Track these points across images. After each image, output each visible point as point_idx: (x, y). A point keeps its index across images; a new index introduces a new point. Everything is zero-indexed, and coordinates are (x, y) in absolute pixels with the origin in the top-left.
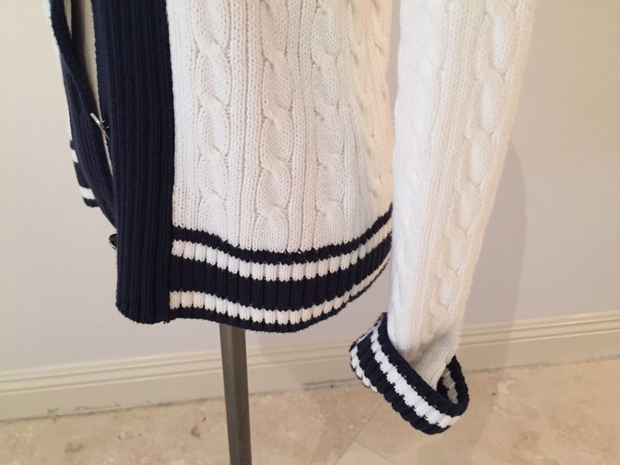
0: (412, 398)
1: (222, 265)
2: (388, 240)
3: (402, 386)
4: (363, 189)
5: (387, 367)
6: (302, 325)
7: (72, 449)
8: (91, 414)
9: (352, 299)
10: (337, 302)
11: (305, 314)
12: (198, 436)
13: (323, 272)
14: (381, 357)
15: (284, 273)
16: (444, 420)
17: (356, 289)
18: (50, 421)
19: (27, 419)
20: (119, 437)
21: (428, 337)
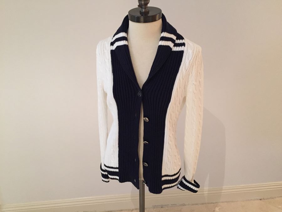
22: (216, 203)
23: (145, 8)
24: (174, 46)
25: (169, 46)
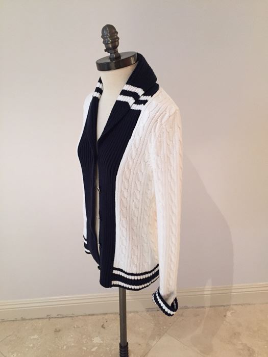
0: (164, 307)
1: (123, 275)
2: (158, 271)
3: (162, 304)
4: (153, 258)
5: (159, 300)
6: (140, 289)
7: (57, 331)
8: (63, 317)
9: (152, 283)
10: (148, 284)
11: (141, 287)
12: (104, 328)
13: (144, 278)
14: (158, 297)
15: (136, 278)
16: (172, 313)
17: (152, 281)
18: (48, 320)
19: (39, 319)
20: (74, 327)
21: (168, 293)
22: (228, 305)
23: (115, 53)
24: (134, 103)
25: (127, 102)
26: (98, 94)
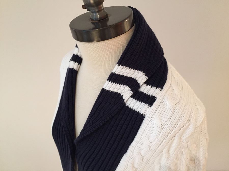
23: (98, 12)
24: (131, 97)
25: (120, 94)
26: (76, 64)
